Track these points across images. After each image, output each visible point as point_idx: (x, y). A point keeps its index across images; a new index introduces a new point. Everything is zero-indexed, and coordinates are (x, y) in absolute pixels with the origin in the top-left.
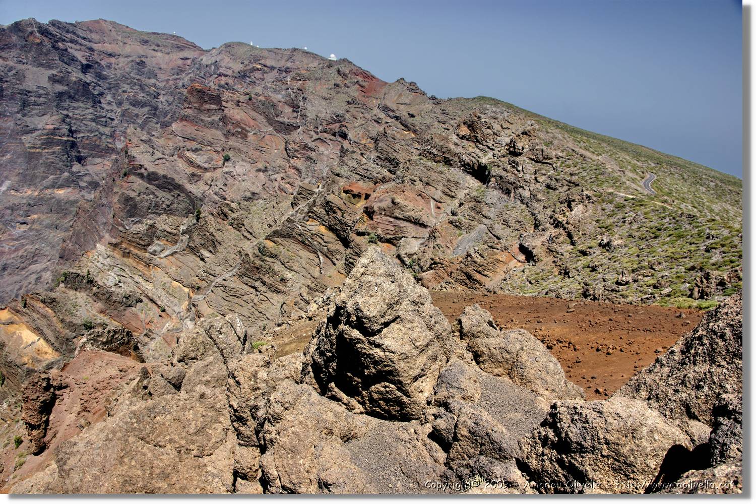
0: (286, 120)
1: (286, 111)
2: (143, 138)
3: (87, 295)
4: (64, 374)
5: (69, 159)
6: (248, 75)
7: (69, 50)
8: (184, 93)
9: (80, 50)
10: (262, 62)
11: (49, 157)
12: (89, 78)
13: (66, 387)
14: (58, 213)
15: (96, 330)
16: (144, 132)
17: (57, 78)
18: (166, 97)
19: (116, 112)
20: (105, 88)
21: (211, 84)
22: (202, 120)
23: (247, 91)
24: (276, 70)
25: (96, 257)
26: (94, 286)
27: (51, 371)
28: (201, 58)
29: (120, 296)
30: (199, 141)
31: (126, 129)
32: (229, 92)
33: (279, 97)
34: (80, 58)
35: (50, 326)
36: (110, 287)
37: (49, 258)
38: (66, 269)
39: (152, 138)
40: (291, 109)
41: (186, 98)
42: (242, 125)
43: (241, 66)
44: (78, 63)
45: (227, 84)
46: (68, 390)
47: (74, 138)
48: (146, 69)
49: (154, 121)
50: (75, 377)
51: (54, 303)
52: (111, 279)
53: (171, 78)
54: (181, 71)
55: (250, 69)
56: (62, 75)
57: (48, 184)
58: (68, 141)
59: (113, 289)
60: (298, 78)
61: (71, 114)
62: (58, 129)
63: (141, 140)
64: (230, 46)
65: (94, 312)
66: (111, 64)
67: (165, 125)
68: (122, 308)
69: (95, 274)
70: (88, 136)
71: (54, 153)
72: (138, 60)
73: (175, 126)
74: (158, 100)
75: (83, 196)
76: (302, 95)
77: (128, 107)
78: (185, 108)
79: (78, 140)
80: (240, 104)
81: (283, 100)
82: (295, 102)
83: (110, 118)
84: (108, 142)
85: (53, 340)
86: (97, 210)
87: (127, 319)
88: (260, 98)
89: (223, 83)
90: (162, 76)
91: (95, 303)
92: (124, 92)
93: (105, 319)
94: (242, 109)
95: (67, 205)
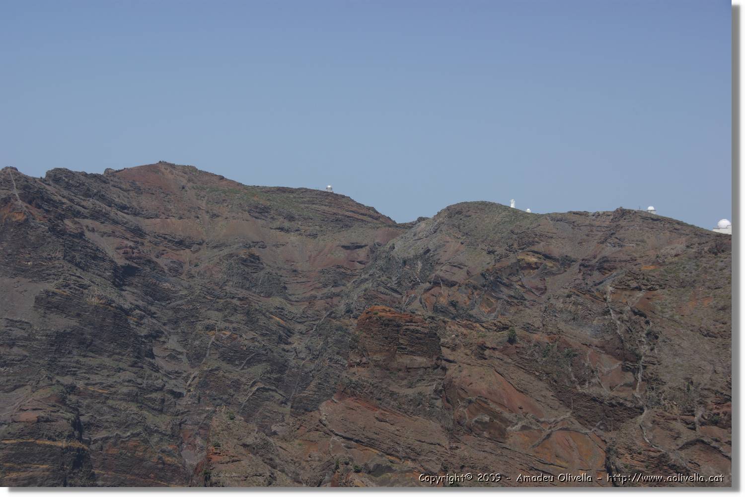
0: (605, 392)
1: (605, 370)
2: (249, 441)
6: (505, 281)
7: (88, 234)
8: (351, 329)
9: (113, 234)
10: (540, 247)
12: (128, 298)
16: (253, 426)
17: (55, 299)
18: (307, 340)
19: (187, 378)
20: (165, 319)
21: (416, 304)
22: (392, 394)
23: (504, 320)
24: (575, 267)
28: (391, 243)
30: (385, 447)
31: (209, 418)
32: (458, 324)
33: (586, 333)
34: (111, 253)
39: (271, 440)
40: (617, 365)
41: (355, 340)
42: (492, 406)
43: (488, 259)
44: (106, 265)
45: (454, 304)
47: (85, 442)
48: (262, 273)
49: (278, 397)
53: (319, 294)
54: (345, 276)
55: (510, 267)
56: (67, 292)
58: (68, 449)
60: (634, 284)
61: (80, 384)
62: (47, 421)
63: (245, 445)
64: (459, 213)
66: (181, 264)
67: (303, 408)
70: (118, 437)
72: (243, 254)
73: (326, 410)
74: (287, 347)
76: (647, 328)
77: (216, 365)
78: (351, 366)
79: (93, 447)
80: (487, 352)
81: (596, 341)
82: (628, 345)
83: (172, 392)
84: (163, 451)
88: (536, 337)
89: (443, 301)
90: (297, 290)
92: (209, 328)
94: (490, 366)
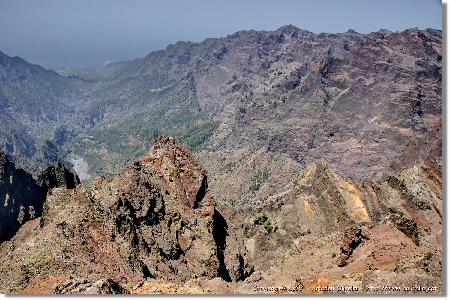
3: (398, 193)
4: (370, 231)
5: (414, 111)
11: (403, 108)
13: (368, 239)
14: (397, 141)
15: (397, 215)
25: (411, 173)
26: (404, 189)
27: (364, 226)
29: (418, 200)
35: (372, 202)
36: (414, 193)
37: (384, 165)
38: (391, 174)
46: (368, 241)
50: (375, 236)
51: (379, 191)
52: (416, 189)
57: (397, 123)
59: (415, 195)
65: (399, 204)
68: (416, 208)
69: (407, 182)
71: (406, 106)
75: (415, 135)
85: (370, 210)
86: (421, 146)
87: (417, 216)
91: (401, 199)
93: (404, 211)
95: (404, 138)
